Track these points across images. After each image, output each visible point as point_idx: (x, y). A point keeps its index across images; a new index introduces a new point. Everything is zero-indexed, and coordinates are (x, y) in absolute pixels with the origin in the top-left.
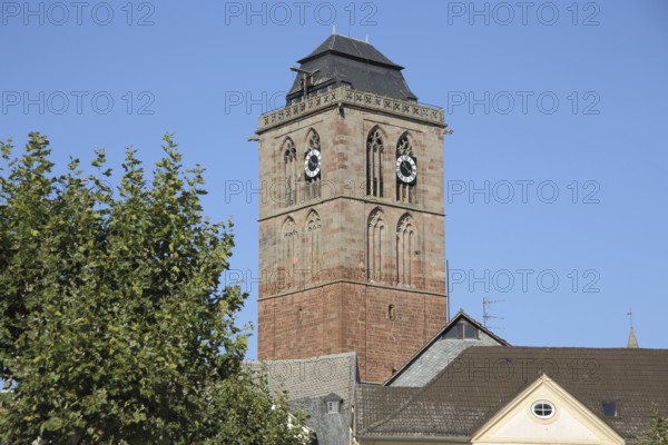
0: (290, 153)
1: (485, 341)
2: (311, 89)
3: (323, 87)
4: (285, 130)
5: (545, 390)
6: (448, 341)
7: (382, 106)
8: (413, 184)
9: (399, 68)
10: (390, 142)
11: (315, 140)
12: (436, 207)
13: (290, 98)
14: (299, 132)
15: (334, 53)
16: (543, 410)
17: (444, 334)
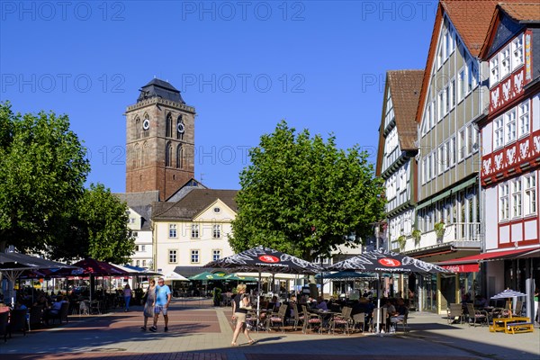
0: (138, 120)
1: (200, 187)
2: (146, 98)
3: (151, 97)
4: (136, 112)
5: (219, 203)
6: (187, 187)
7: (172, 105)
8: (183, 133)
9: (179, 92)
10: (175, 118)
11: (147, 117)
12: (191, 142)
13: (138, 101)
14: (141, 113)
15: (155, 85)
16: (217, 210)
17: (185, 185)
